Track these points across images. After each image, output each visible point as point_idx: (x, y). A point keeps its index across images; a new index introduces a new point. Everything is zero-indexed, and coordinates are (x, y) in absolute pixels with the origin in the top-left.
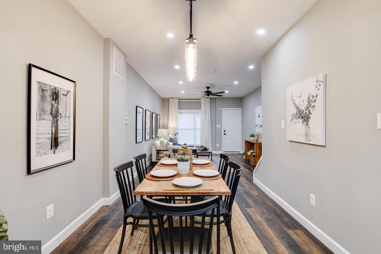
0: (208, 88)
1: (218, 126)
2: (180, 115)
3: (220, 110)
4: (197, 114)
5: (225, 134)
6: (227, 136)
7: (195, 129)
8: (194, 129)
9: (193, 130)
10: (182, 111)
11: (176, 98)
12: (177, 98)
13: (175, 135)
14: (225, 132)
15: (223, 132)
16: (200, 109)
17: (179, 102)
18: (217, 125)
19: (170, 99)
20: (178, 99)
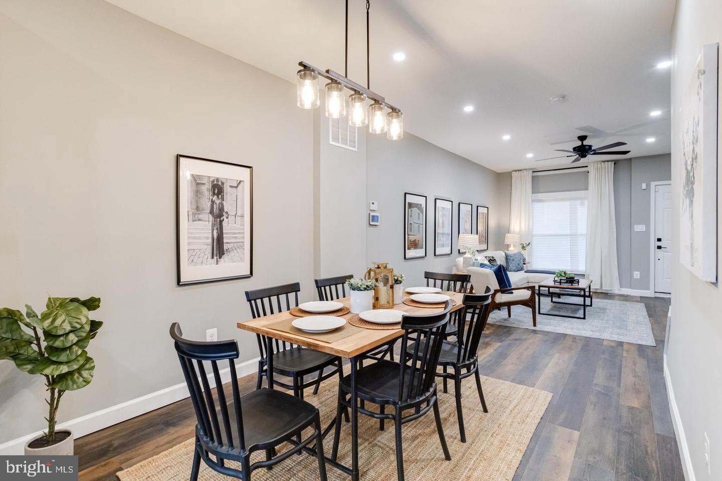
0: (582, 138)
1: (639, 228)
2: (537, 206)
3: (644, 186)
4: (578, 202)
5: (659, 247)
6: (666, 252)
7: (573, 236)
8: (570, 235)
9: (569, 237)
10: (541, 196)
11: (526, 170)
12: (529, 169)
13: (523, 248)
14: (659, 244)
15: (653, 244)
16: (587, 189)
17: (533, 177)
18: (635, 226)
19: (514, 174)
20: (531, 172)
